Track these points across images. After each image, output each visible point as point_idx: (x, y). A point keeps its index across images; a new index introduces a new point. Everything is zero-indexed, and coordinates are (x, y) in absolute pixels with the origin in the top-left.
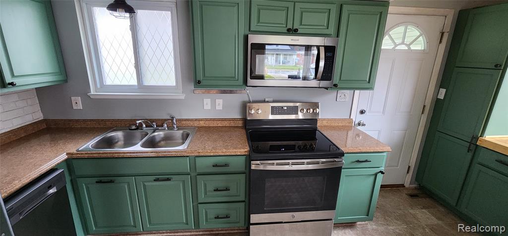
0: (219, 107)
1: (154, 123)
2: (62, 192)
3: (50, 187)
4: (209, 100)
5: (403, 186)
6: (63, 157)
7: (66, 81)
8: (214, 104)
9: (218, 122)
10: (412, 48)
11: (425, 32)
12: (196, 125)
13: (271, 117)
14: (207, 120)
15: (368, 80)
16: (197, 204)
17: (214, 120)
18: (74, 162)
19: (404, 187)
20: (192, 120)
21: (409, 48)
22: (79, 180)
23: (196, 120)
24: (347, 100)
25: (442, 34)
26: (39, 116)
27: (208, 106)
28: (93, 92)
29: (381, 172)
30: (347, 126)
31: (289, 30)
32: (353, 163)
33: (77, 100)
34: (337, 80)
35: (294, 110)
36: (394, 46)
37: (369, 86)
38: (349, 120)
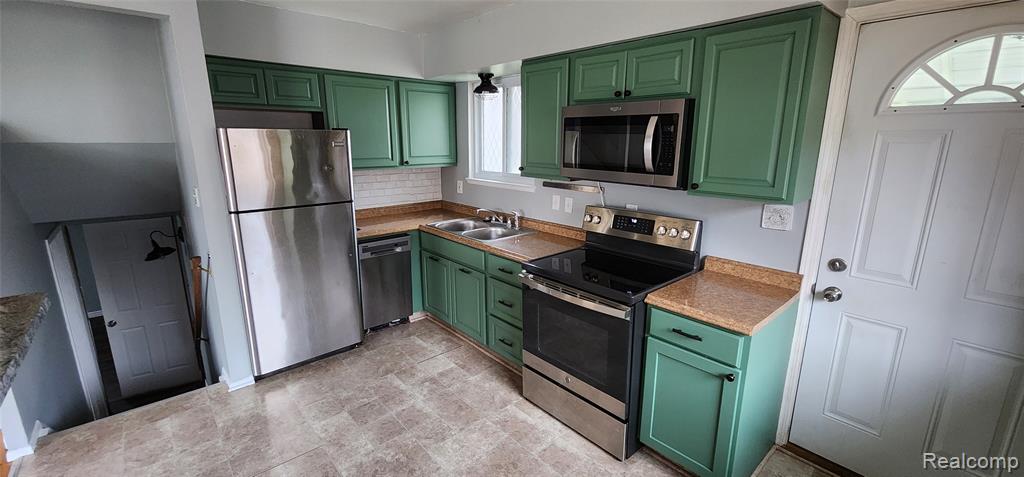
0: (568, 210)
4: (558, 197)
6: (417, 227)
7: (455, 163)
8: (563, 202)
9: (564, 230)
12: (541, 229)
14: (553, 225)
15: (770, 180)
16: (489, 315)
17: (560, 226)
20: (537, 222)
21: (1020, 97)
22: (424, 252)
23: (543, 222)
24: (788, 228)
26: (439, 197)
27: (556, 207)
28: (471, 177)
29: (730, 378)
30: (780, 289)
31: (618, 94)
32: (669, 330)
33: (460, 184)
34: (699, 175)
35: (647, 226)
36: (948, 95)
37: (769, 193)
38: (791, 275)
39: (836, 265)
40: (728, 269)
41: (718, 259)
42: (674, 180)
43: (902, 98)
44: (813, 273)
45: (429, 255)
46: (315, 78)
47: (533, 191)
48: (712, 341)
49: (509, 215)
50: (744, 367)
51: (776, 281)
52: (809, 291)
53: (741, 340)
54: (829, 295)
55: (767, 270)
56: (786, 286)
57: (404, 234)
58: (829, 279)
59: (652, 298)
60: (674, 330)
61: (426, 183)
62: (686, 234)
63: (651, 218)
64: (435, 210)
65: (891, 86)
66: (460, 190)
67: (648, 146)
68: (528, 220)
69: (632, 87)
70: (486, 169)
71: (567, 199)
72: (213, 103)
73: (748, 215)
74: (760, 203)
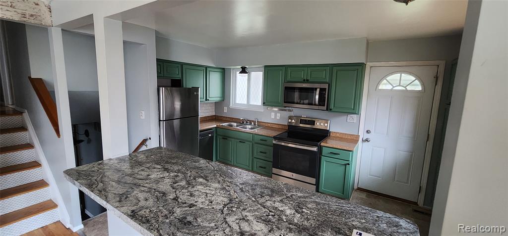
0: (278, 118)
1: (253, 123)
2: (212, 137)
3: (209, 134)
4: (274, 113)
5: (416, 204)
6: (215, 126)
7: (223, 100)
8: (276, 115)
10: (408, 89)
11: (418, 77)
12: (267, 125)
13: (301, 125)
15: (352, 107)
16: (253, 158)
18: (218, 129)
19: (418, 205)
20: (265, 123)
21: (406, 89)
22: (218, 136)
23: (267, 123)
24: (355, 122)
25: (437, 78)
26: (214, 114)
27: (273, 116)
28: (231, 105)
29: (348, 164)
30: (354, 140)
31: (304, 80)
32: (329, 153)
33: (226, 108)
34: (332, 107)
35: (313, 123)
36: (392, 87)
37: (353, 111)
38: (356, 136)
39: (368, 132)
40: (338, 135)
41: (334, 132)
42: (325, 108)
43: (381, 87)
44: (362, 135)
45: (221, 137)
46: (180, 66)
47: (263, 111)
48: (343, 155)
49: (253, 121)
50: (352, 161)
51: (352, 137)
52: (361, 140)
53: (351, 153)
54: (367, 140)
55: (350, 135)
56: (355, 139)
57: (211, 129)
58: (367, 136)
59: (322, 144)
60: (331, 153)
61: (210, 108)
62: (326, 125)
63: (314, 120)
64: (213, 119)
65: (379, 84)
66: (225, 111)
67: (317, 97)
68: (260, 122)
69: (309, 78)
70: (237, 102)
71: (278, 114)
72: (157, 76)
73: (343, 118)
74: (347, 114)
